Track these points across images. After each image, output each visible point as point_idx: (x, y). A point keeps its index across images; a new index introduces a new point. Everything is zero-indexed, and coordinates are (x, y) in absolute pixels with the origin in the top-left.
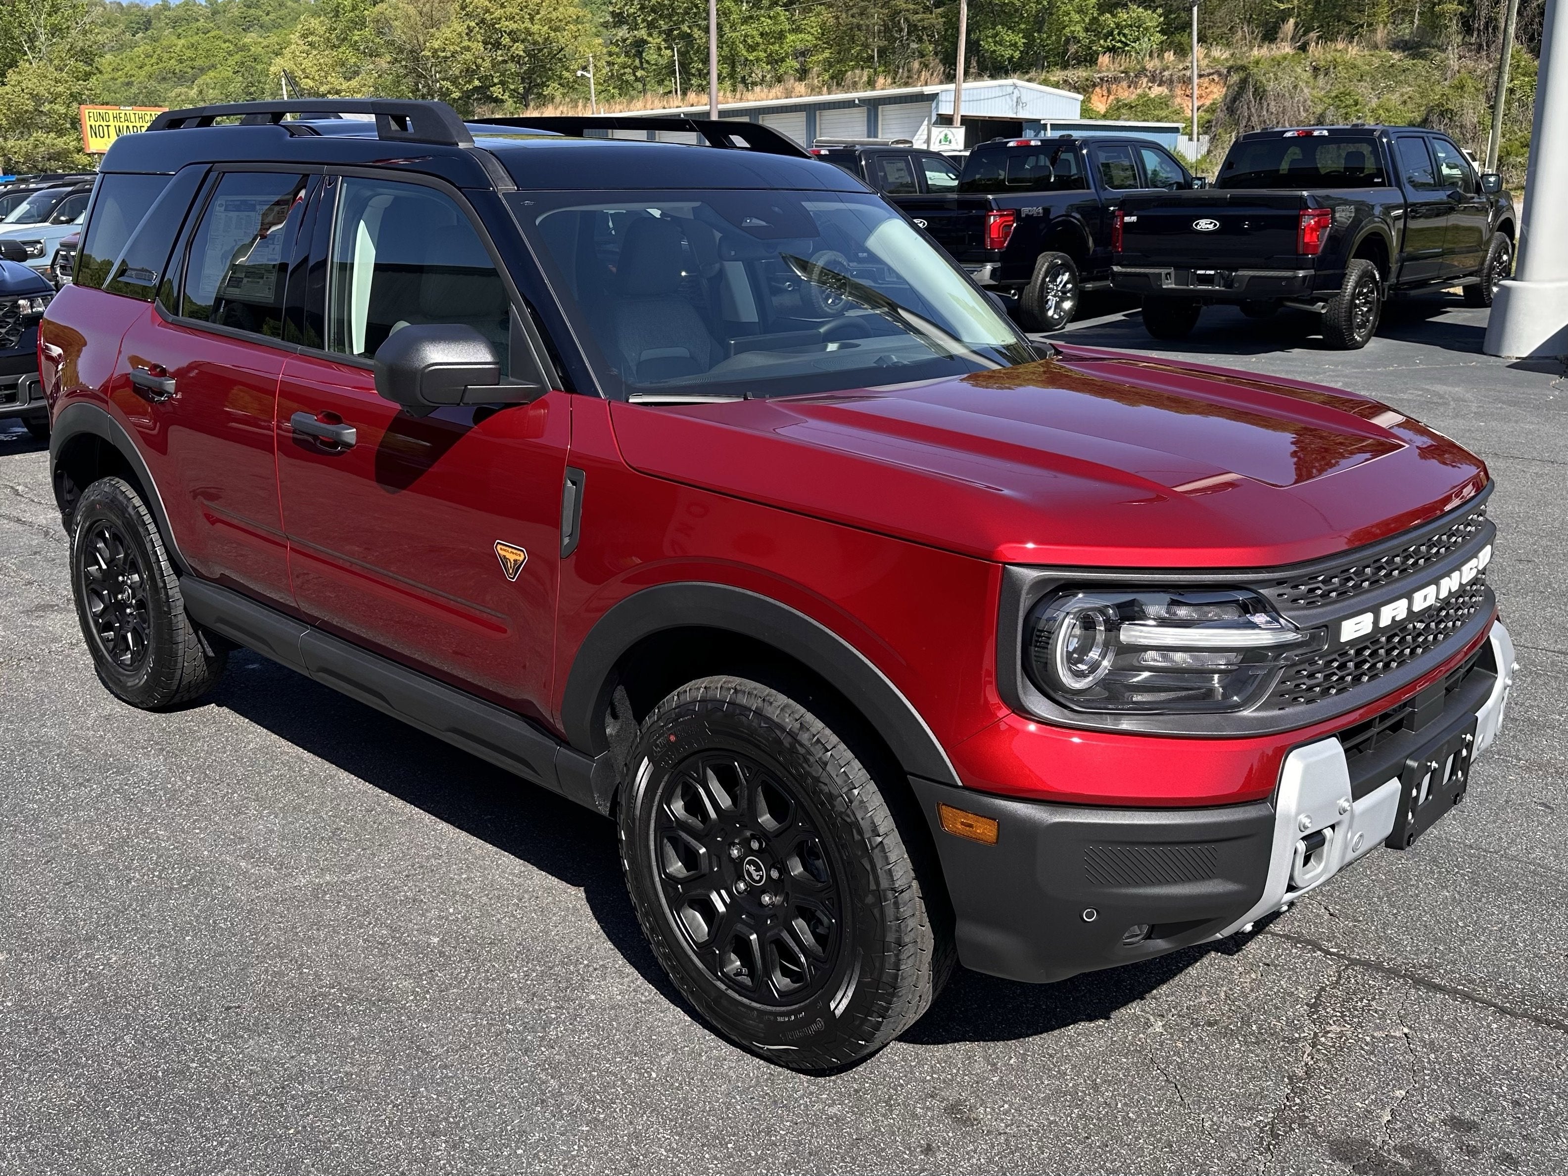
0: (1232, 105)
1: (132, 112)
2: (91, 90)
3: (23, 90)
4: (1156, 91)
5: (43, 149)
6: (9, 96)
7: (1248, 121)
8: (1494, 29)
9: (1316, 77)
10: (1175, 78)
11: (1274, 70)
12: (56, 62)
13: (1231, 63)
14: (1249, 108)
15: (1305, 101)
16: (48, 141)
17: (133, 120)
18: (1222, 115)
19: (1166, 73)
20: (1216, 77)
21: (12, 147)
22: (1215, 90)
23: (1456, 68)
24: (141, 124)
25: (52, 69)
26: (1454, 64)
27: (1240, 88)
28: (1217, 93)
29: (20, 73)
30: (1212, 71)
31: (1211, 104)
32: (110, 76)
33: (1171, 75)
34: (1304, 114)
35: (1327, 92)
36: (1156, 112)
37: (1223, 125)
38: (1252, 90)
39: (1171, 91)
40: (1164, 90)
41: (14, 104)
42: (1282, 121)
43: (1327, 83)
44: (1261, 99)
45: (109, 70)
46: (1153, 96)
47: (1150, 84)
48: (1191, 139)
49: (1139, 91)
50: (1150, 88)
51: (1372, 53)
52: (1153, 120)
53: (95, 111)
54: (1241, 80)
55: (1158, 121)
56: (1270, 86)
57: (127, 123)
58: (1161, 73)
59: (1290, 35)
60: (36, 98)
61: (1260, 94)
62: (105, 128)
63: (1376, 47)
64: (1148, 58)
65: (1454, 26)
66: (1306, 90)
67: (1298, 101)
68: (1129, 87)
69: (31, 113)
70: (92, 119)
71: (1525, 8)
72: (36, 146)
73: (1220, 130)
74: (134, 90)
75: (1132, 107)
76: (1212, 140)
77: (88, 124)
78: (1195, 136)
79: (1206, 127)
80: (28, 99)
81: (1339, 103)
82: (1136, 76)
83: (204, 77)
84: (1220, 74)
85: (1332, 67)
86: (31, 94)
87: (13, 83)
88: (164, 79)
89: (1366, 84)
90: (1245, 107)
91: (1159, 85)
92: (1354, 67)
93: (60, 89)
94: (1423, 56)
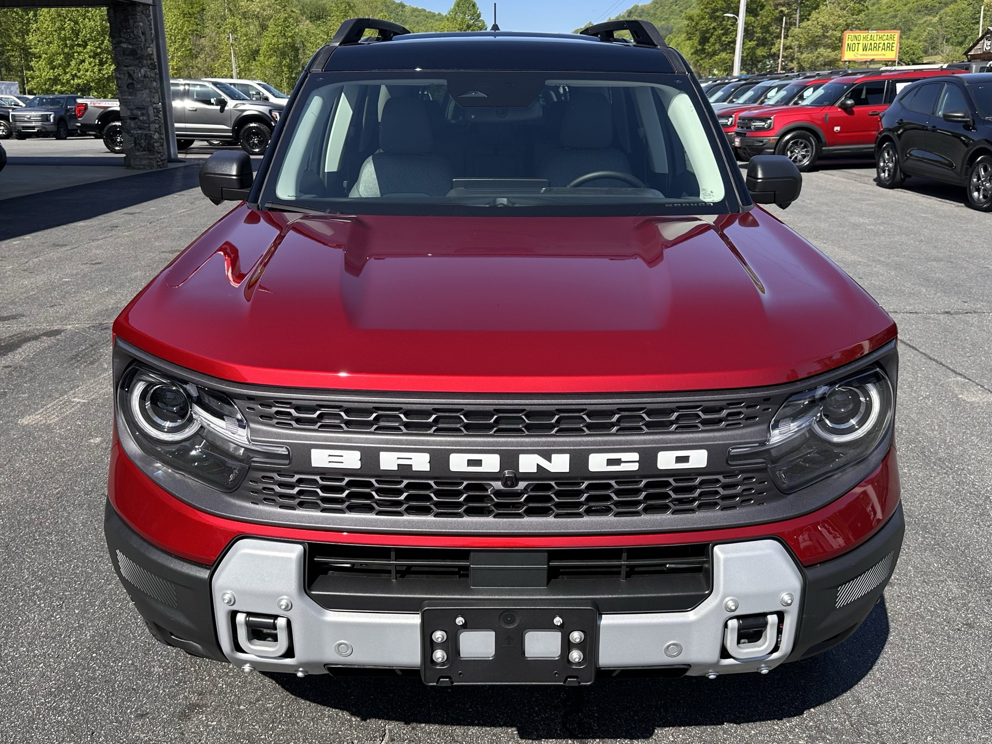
1: (875, 34)
2: (859, 21)
3: (818, 23)
5: (822, 59)
6: (809, 27)
12: (842, 5)
16: (825, 54)
17: (875, 39)
21: (804, 58)
24: (880, 42)
25: (838, 9)
29: (819, 13)
32: (885, 11)
41: (810, 32)
45: (885, 8)
53: (852, 34)
57: (871, 41)
60: (825, 27)
62: (857, 45)
69: (820, 37)
70: (850, 39)
72: (818, 57)
74: (897, 20)
77: (847, 42)
80: (819, 29)
83: (946, 9)
86: (822, 25)
87: (813, 19)
88: (919, 11)
93: (840, 21)
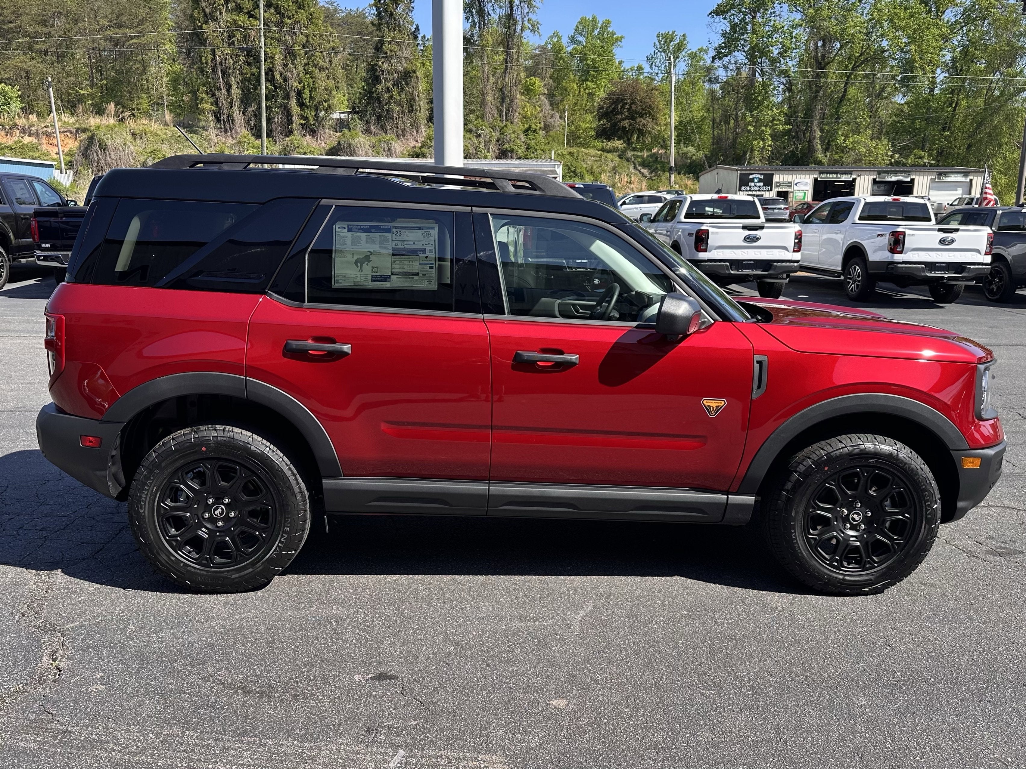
0: (86, 152)
4: (27, 140)
7: (98, 163)
8: (232, 121)
9: (135, 139)
10: (40, 132)
11: (110, 133)
13: (77, 126)
14: (97, 155)
15: (132, 153)
18: (79, 158)
19: (33, 129)
20: (68, 134)
22: (70, 142)
23: (216, 141)
26: (213, 137)
27: (89, 142)
28: (73, 144)
30: (65, 130)
31: (69, 151)
33: (37, 130)
34: (133, 162)
35: (144, 149)
36: (31, 154)
37: (82, 165)
38: (98, 144)
39: (38, 140)
40: (33, 140)
42: (120, 164)
43: (143, 143)
44: (104, 150)
46: (26, 143)
47: (22, 135)
48: (61, 172)
49: (15, 139)
50: (22, 137)
51: (166, 128)
52: (29, 158)
54: (88, 137)
55: (33, 159)
56: (109, 142)
58: (29, 128)
59: (113, 113)
61: (103, 147)
63: (166, 124)
64: (17, 117)
65: (211, 117)
66: (132, 147)
67: (128, 153)
68: (7, 135)
71: (246, 111)
73: (80, 168)
75: (11, 149)
76: (75, 174)
78: (64, 171)
79: (70, 165)
81: (155, 156)
82: (10, 129)
84: (71, 133)
85: (144, 134)
89: (166, 146)
90: (95, 154)
91: (29, 136)
92: (157, 135)
94: (196, 132)
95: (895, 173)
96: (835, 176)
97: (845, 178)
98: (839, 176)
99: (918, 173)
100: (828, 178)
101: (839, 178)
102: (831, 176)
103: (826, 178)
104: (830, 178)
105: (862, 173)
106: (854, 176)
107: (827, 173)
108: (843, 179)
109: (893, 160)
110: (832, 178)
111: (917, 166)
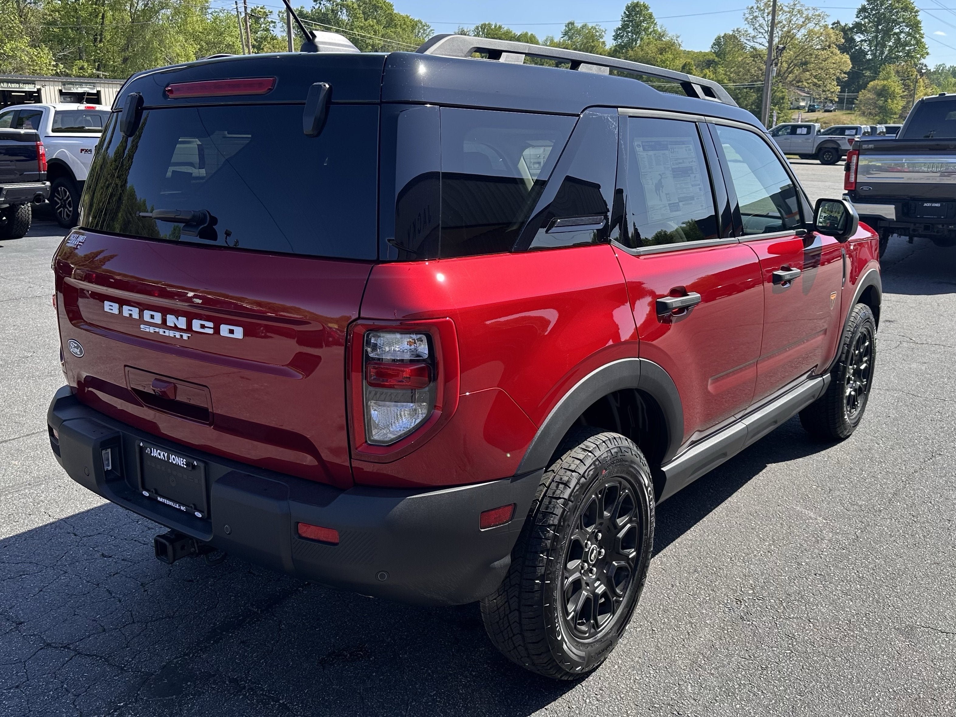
95: (81, 84)
96: (17, 85)
97: (28, 88)
98: (21, 85)
99: (102, 85)
100: (10, 88)
101: (22, 88)
102: (14, 85)
103: (7, 88)
104: (12, 88)
105: (47, 83)
106: (39, 87)
107: (8, 83)
108: (27, 90)
109: (59, 71)
110: (14, 88)
111: (82, 77)
